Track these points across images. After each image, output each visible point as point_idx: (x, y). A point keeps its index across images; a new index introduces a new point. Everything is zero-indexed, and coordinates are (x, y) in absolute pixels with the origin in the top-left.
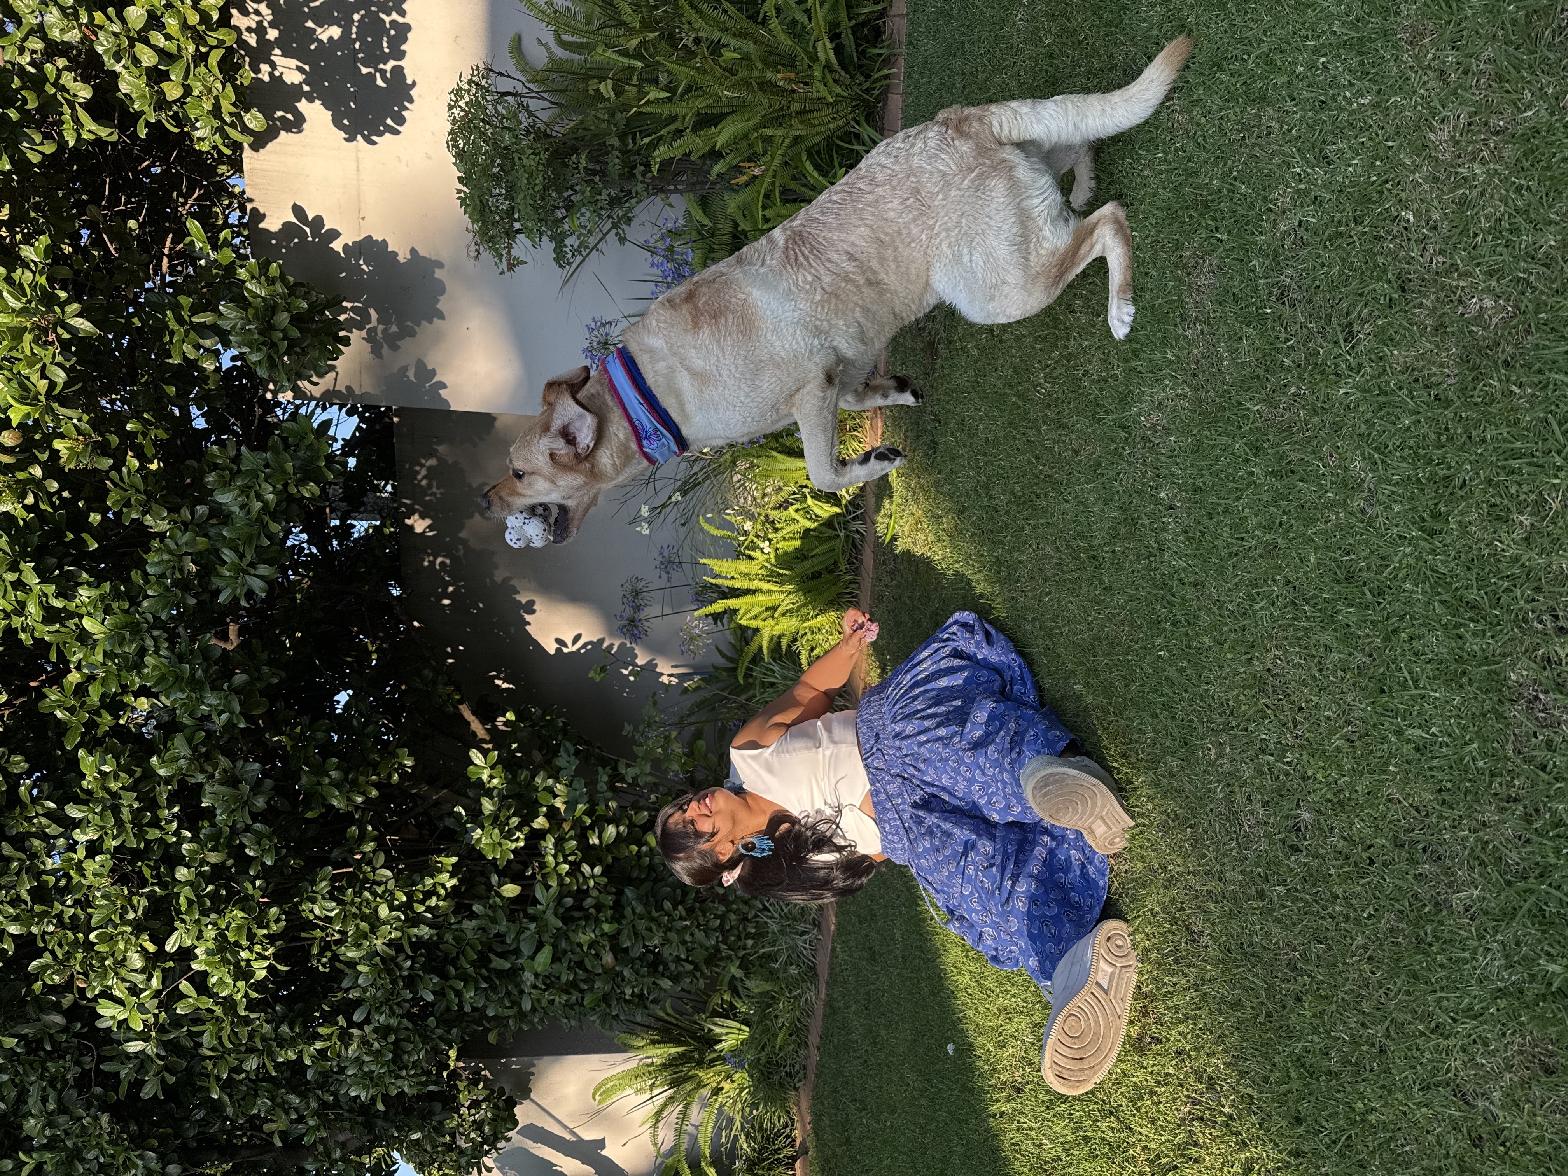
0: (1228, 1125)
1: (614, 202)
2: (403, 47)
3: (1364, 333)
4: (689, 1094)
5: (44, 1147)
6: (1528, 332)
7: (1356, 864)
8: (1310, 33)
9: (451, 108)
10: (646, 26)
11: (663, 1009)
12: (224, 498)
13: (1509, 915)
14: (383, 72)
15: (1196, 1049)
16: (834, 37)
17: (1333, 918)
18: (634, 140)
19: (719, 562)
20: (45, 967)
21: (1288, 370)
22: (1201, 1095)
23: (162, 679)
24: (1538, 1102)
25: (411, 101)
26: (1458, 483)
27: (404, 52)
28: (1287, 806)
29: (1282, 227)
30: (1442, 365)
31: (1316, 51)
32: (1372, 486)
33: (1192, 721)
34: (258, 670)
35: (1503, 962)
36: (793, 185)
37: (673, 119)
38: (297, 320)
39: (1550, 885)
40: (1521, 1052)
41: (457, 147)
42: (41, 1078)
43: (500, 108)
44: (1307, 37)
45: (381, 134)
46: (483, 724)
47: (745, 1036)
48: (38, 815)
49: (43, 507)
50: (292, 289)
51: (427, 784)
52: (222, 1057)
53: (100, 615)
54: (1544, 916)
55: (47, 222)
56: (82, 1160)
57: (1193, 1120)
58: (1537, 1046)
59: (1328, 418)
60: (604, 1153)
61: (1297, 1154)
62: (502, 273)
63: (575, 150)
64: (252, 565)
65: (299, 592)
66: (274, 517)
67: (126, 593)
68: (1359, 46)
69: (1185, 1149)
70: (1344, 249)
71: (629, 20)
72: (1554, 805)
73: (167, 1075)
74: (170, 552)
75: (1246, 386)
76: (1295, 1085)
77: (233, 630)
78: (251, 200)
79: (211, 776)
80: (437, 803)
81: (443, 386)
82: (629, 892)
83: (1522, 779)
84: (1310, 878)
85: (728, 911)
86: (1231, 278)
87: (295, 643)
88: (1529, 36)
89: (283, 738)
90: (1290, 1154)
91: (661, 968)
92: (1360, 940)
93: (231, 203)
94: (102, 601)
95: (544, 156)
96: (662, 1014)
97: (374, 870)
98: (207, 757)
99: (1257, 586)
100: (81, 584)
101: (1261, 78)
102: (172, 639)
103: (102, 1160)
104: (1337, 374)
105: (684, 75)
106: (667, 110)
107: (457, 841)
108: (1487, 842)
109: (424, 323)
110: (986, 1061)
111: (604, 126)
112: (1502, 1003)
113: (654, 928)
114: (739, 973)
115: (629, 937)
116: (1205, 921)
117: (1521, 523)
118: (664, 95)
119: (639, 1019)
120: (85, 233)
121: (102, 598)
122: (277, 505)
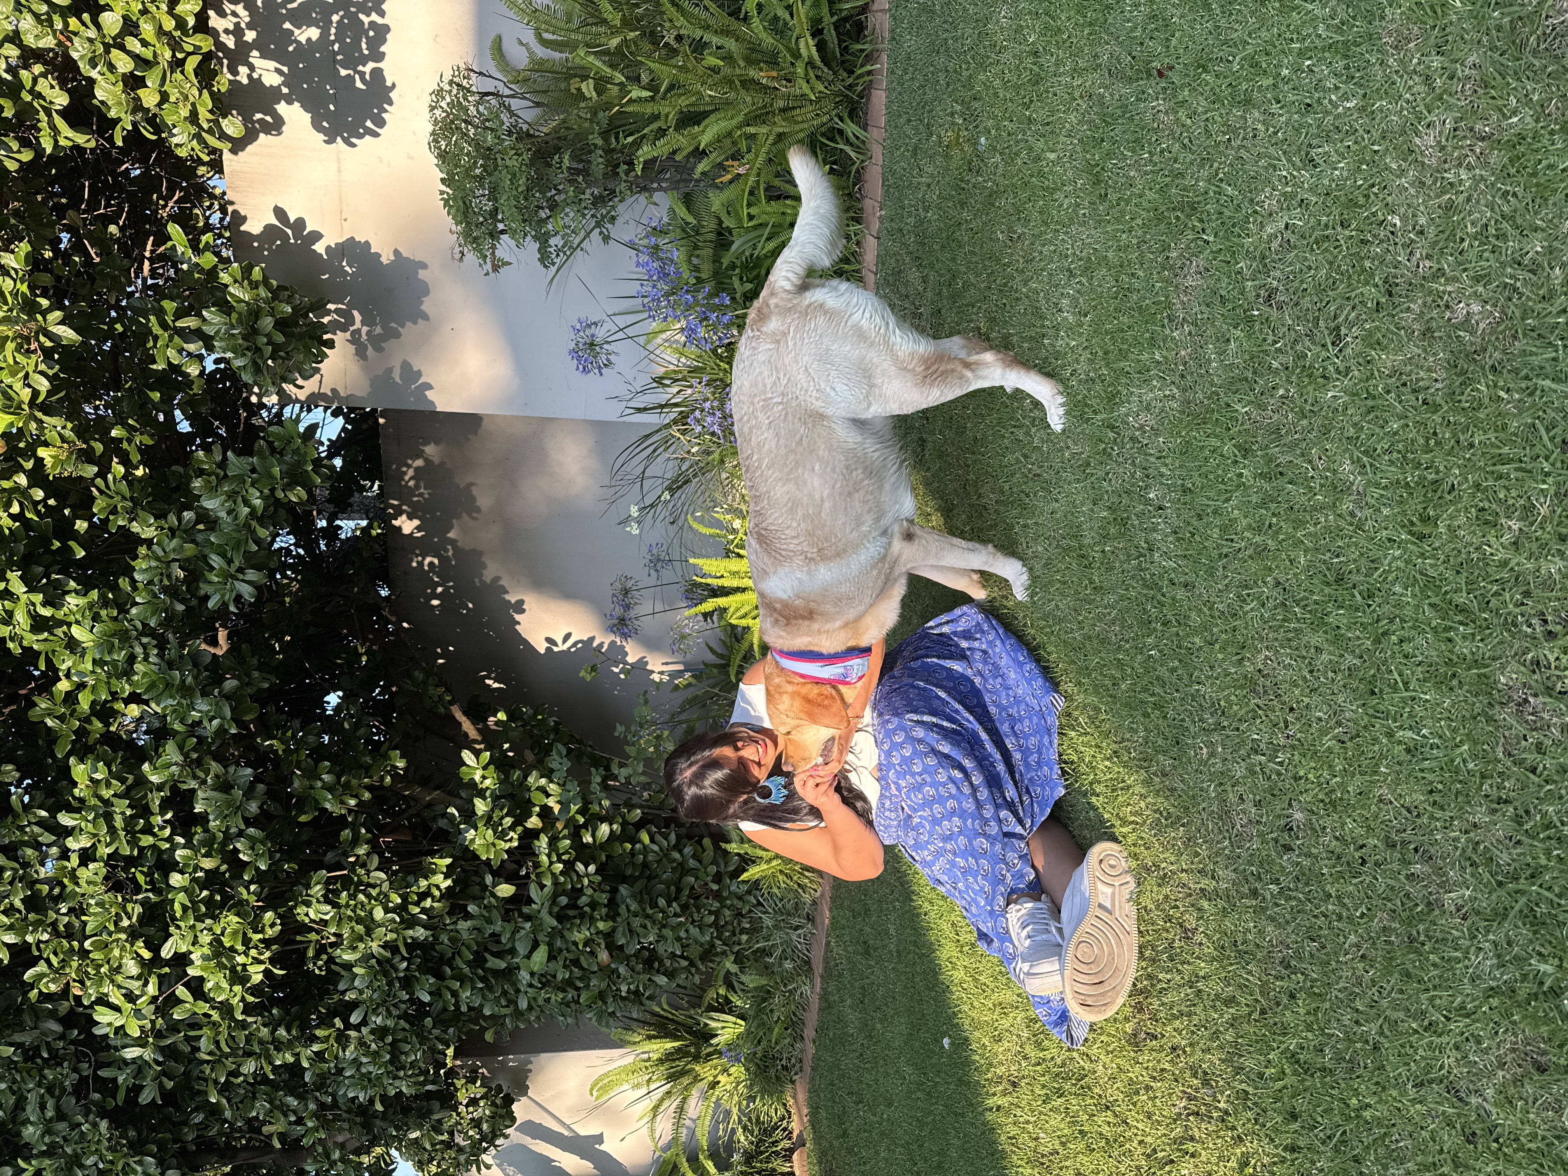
0: (1223, 1121)
1: (598, 201)
2: (382, 49)
3: (1352, 338)
4: (686, 1089)
5: (43, 1154)
6: (1515, 338)
7: (1348, 863)
8: (1295, 36)
9: (432, 108)
10: (626, 23)
11: (659, 1005)
12: (210, 504)
13: (1500, 915)
14: (362, 74)
15: (1191, 1045)
16: (816, 33)
17: (1326, 916)
18: (617, 138)
19: (709, 562)
20: (41, 976)
21: (1276, 372)
22: (1197, 1090)
23: (152, 686)
24: (1530, 1100)
25: (391, 103)
26: (1447, 488)
27: (384, 54)
28: (1279, 806)
29: (1269, 230)
30: (1429, 370)
31: (1301, 53)
32: (1361, 489)
33: (1183, 720)
34: (248, 675)
35: (1495, 961)
36: (777, 182)
37: (656, 117)
38: (281, 324)
39: (1541, 886)
40: (1514, 1050)
41: (439, 148)
42: (39, 1085)
43: (481, 108)
44: (1292, 40)
45: (361, 136)
46: (473, 724)
47: (742, 1029)
48: (30, 823)
49: (29, 515)
50: (276, 294)
51: (420, 785)
52: (219, 1061)
53: (88, 623)
54: (1535, 917)
55: (27, 229)
56: (81, 1166)
57: (1188, 1115)
58: (1529, 1044)
59: (1317, 421)
60: (602, 1147)
61: (1293, 1149)
62: (487, 274)
63: (558, 150)
64: (240, 570)
65: (287, 595)
66: (261, 521)
67: (113, 600)
68: (1344, 50)
69: (1181, 1144)
70: (1331, 253)
71: (610, 17)
72: (1544, 808)
73: (165, 1080)
74: (158, 559)
75: (1234, 388)
76: (1288, 1081)
77: (222, 635)
78: (232, 203)
79: (204, 782)
80: (430, 805)
81: (429, 387)
82: (623, 890)
83: (1513, 781)
84: (1302, 877)
85: (723, 906)
86: (1219, 280)
87: (285, 647)
88: (1514, 42)
89: (275, 742)
90: (1285, 1149)
91: (656, 964)
92: (1353, 938)
93: (212, 204)
94: (90, 609)
95: (527, 156)
96: (657, 1009)
97: (368, 872)
98: (199, 763)
99: (1246, 587)
100: (69, 592)
101: (1247, 81)
102: (162, 646)
103: (101, 1166)
104: (1324, 377)
105: (666, 73)
106: (649, 109)
107: (449, 842)
108: (1477, 843)
109: (409, 324)
110: (982, 1056)
111: (586, 125)
112: (1495, 1002)
113: (649, 925)
114: (734, 968)
115: (624, 933)
116: (1198, 919)
117: (1510, 528)
118: (646, 94)
119: (635, 1016)
120: (65, 237)
121: (91, 606)
122: (265, 509)
